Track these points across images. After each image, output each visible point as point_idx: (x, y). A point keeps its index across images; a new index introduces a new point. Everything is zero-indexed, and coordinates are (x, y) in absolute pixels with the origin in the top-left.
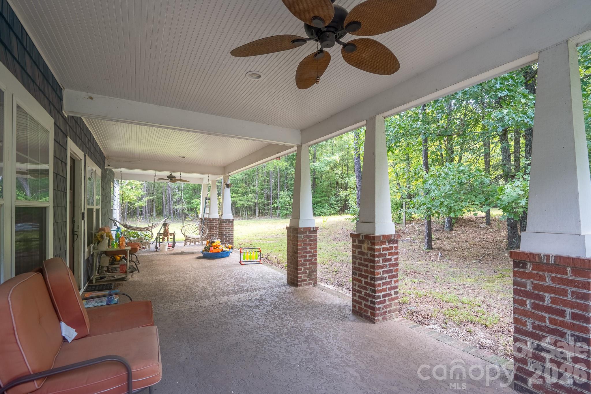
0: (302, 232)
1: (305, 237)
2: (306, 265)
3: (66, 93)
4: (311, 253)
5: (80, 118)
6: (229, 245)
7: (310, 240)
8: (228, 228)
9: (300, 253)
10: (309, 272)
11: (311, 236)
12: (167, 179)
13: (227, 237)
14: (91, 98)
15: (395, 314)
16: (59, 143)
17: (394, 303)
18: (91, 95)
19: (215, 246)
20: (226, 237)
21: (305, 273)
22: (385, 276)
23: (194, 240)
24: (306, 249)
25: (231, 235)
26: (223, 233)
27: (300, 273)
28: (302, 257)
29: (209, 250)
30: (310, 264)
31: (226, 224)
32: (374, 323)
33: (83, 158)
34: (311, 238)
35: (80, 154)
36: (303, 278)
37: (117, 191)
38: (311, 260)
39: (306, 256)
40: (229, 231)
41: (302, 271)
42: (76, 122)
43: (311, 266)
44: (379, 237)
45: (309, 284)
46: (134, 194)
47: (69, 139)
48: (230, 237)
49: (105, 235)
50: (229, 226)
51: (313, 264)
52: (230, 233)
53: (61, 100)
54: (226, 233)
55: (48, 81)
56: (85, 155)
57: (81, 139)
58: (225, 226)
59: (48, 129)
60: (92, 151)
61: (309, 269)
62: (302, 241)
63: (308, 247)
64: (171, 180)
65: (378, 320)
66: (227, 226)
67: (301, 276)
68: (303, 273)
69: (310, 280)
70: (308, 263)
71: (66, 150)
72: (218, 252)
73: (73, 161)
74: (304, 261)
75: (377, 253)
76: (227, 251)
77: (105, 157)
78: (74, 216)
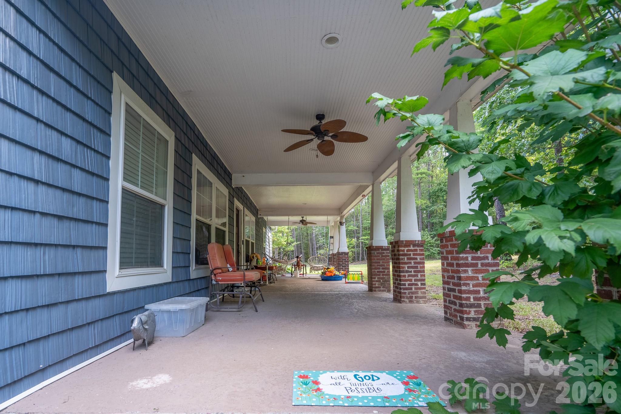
0: (375, 249)
1: (378, 253)
2: (379, 275)
3: (234, 176)
4: (385, 266)
5: (241, 187)
6: (342, 271)
7: (383, 256)
8: (344, 260)
9: (374, 265)
10: (383, 281)
11: (384, 253)
12: (300, 223)
13: (344, 267)
14: (243, 176)
15: (422, 300)
16: (230, 201)
17: (421, 292)
18: (244, 175)
19: (329, 271)
20: (342, 267)
21: (379, 281)
22: (410, 270)
23: (316, 268)
24: (379, 263)
25: (346, 265)
26: (340, 263)
27: (374, 281)
28: (376, 269)
29: (325, 274)
30: (383, 275)
31: (342, 256)
32: (401, 303)
33: (242, 209)
34: (384, 255)
35: (241, 207)
36: (377, 285)
37: (270, 235)
38: (384, 272)
39: (379, 269)
40: (345, 261)
41: (376, 279)
42: (239, 189)
43: (384, 276)
44: (403, 241)
45: (383, 291)
46: (284, 240)
47: (235, 198)
48: (346, 267)
49: (255, 256)
50: (345, 258)
51: (386, 275)
52: (346, 263)
53: (231, 180)
54: (342, 263)
55: (226, 173)
56: (244, 208)
57: (241, 199)
58: (342, 258)
59: (226, 195)
60: (248, 205)
61: (382, 278)
62: (376, 256)
63: (381, 261)
64: (303, 223)
65: (404, 301)
66: (343, 258)
67: (376, 284)
68: (377, 281)
69: (383, 287)
70: (381, 274)
71: (234, 204)
72: (331, 276)
73: (238, 211)
74: (378, 272)
75: (401, 253)
76: (338, 275)
77: (258, 210)
78: (238, 242)
